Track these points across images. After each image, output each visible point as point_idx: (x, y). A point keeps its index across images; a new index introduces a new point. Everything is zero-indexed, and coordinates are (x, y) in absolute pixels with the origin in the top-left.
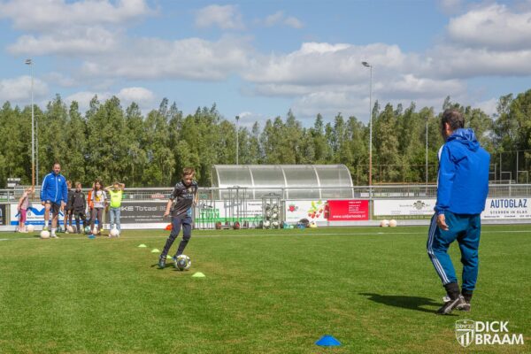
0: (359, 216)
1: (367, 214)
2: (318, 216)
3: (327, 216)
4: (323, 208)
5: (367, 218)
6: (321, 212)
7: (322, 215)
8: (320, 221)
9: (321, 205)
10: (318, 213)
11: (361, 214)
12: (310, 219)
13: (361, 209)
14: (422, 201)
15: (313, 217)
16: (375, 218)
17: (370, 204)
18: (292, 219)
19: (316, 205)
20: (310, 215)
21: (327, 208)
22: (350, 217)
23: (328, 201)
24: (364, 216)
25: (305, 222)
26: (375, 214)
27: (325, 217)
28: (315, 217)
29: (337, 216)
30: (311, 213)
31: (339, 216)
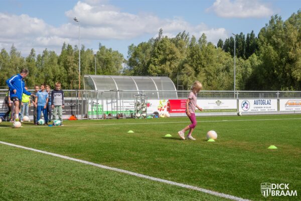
3: (169, 110)
4: (166, 104)
6: (165, 107)
7: (166, 109)
8: (165, 113)
9: (165, 102)
10: (163, 108)
12: (159, 112)
15: (160, 111)
18: (150, 111)
19: (162, 103)
20: (158, 109)
21: (168, 105)
22: (181, 110)
23: (169, 100)
25: (156, 113)
27: (167, 111)
28: (162, 111)
29: (174, 110)
30: (160, 108)
31: (176, 110)
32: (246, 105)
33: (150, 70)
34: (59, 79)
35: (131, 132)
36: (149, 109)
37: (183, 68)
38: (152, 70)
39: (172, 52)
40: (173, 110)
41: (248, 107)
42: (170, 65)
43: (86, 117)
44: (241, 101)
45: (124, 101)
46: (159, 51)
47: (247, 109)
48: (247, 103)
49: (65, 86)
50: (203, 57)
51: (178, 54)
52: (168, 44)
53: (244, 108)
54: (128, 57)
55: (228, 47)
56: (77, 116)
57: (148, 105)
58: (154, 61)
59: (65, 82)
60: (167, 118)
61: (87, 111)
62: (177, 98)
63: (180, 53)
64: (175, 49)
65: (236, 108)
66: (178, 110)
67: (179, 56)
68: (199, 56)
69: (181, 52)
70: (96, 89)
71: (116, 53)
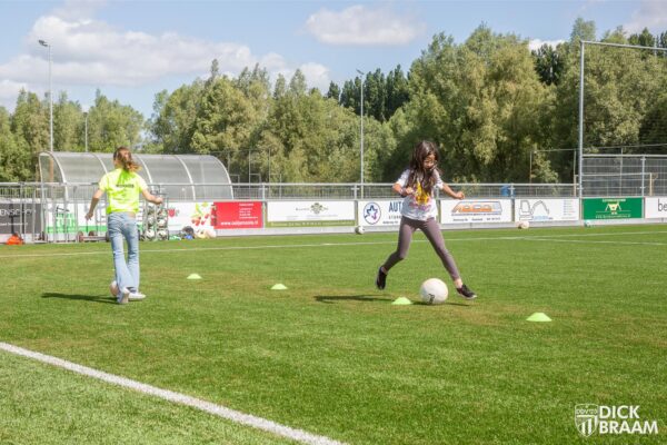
0: (252, 223)
1: (260, 220)
2: (203, 223)
3: (215, 223)
4: (209, 211)
5: (260, 226)
6: (207, 217)
7: (208, 221)
8: (206, 230)
9: (206, 208)
10: (203, 219)
11: (253, 220)
12: (193, 226)
13: (253, 213)
14: (321, 203)
15: (197, 224)
16: (269, 225)
17: (264, 206)
18: (176, 224)
19: (201, 208)
20: (193, 222)
21: (214, 212)
22: (241, 223)
23: (217, 204)
24: (257, 222)
25: (189, 230)
26: (270, 219)
27: (212, 225)
28: (200, 225)
29: (226, 223)
30: (196, 219)
31: (229, 223)
32: (372, 212)
33: (195, 144)
37: (261, 138)
38: (198, 143)
39: (239, 108)
40: (222, 224)
41: (378, 215)
42: (235, 134)
44: (363, 204)
46: (210, 105)
47: (374, 221)
48: (376, 207)
50: (300, 118)
51: (251, 112)
52: (229, 91)
53: (370, 219)
54: (153, 115)
55: (350, 98)
57: (171, 213)
58: (203, 125)
60: (210, 241)
62: (233, 200)
63: (254, 110)
64: (244, 102)
65: (352, 217)
66: (234, 223)
67: (252, 116)
68: (293, 116)
69: (257, 108)
71: (127, 110)
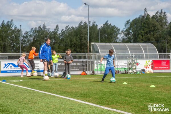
1: (169, 67)
2: (148, 68)
3: (153, 68)
4: (151, 63)
5: (169, 69)
6: (150, 66)
7: (150, 67)
8: (150, 70)
9: (150, 62)
10: (148, 66)
11: (167, 67)
12: (145, 69)
13: (166, 64)
15: (146, 68)
17: (170, 62)
18: (139, 68)
19: (147, 62)
20: (145, 67)
21: (152, 64)
22: (162, 68)
23: (153, 61)
25: (143, 70)
27: (151, 68)
28: (147, 68)
29: (157, 68)
30: (146, 66)
31: (158, 68)
33: (139, 39)
34: (74, 46)
35: (125, 83)
36: (138, 67)
38: (140, 39)
39: (154, 26)
40: (155, 68)
42: (153, 35)
43: (93, 72)
45: (120, 61)
46: (145, 25)
49: (79, 51)
56: (86, 72)
57: (137, 64)
58: (141, 33)
59: (79, 48)
60: (151, 74)
61: (94, 69)
62: (159, 59)
63: (160, 26)
66: (159, 68)
67: (160, 28)
70: (100, 53)
71: (114, 27)
